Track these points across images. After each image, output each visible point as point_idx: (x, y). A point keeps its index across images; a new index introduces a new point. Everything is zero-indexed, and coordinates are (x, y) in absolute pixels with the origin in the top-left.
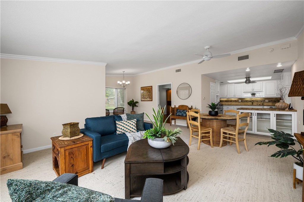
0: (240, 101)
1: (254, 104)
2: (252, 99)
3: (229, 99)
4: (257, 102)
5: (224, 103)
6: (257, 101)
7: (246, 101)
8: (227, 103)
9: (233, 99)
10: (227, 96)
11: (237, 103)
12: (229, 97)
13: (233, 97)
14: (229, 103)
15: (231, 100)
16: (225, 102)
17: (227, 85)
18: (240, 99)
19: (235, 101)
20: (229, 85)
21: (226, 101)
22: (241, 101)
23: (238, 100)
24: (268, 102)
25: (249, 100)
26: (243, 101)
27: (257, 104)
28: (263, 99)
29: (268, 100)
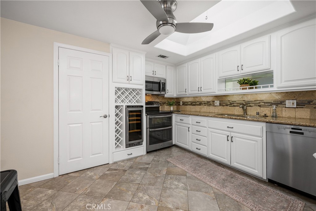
0: (217, 103)
1: (252, 111)
2: (246, 99)
3: (197, 100)
4: (260, 106)
5: (188, 108)
6: (260, 104)
7: (231, 104)
9: (204, 99)
10: (187, 90)
12: (190, 92)
13: (197, 92)
15: (201, 101)
16: (191, 106)
18: (217, 97)
19: (208, 104)
20: (191, 63)
22: (220, 105)
23: (214, 101)
24: (295, 106)
25: (237, 102)
26: (224, 104)
27: (258, 114)
28: (278, 97)
29: (295, 101)
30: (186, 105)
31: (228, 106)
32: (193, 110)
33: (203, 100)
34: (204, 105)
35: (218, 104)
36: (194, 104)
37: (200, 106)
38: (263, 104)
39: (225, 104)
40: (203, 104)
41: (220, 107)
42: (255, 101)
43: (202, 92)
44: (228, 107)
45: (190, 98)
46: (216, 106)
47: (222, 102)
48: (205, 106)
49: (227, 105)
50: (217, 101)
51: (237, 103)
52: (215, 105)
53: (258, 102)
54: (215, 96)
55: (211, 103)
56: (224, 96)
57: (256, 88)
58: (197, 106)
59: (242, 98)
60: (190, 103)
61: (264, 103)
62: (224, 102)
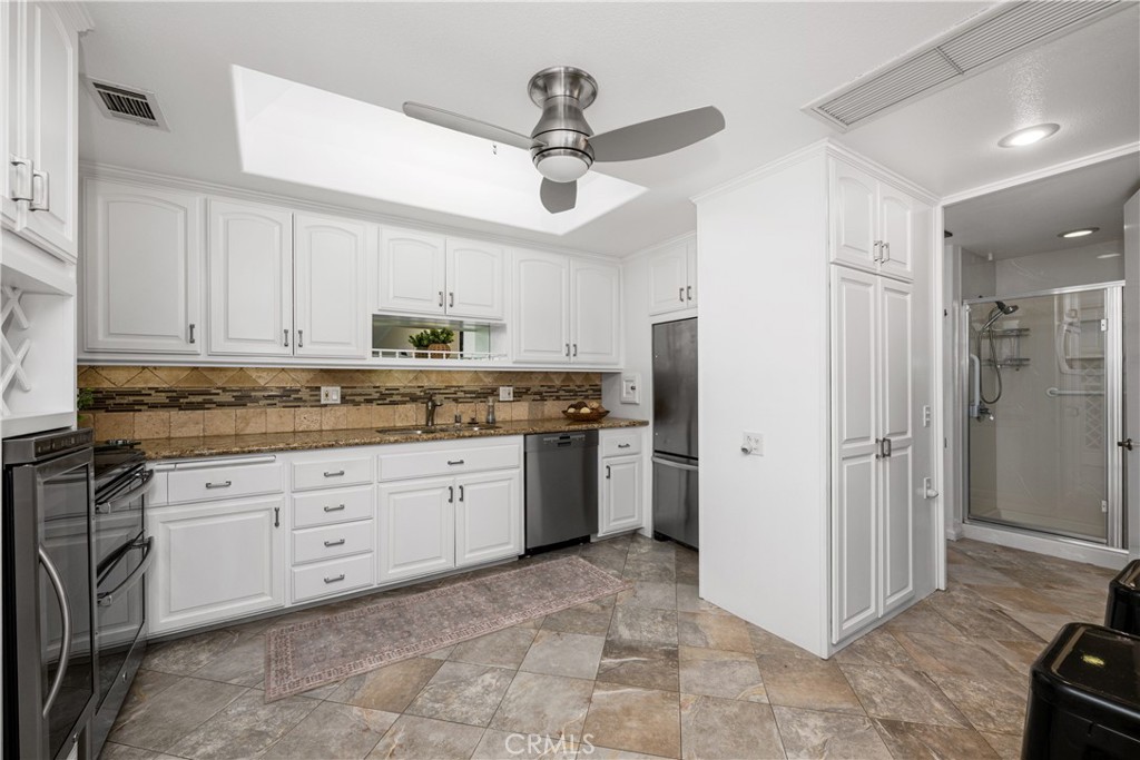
0: (332, 393)
2: (423, 382)
4: (456, 400)
5: (143, 426)
6: (456, 395)
7: (383, 397)
8: (186, 424)
10: (196, 335)
11: (306, 418)
13: (278, 349)
14: (222, 421)
15: (248, 385)
16: (163, 414)
17: (195, 202)
18: (332, 375)
19: (288, 398)
20: (222, 207)
21: (176, 400)
22: (345, 400)
23: (318, 388)
24: (512, 399)
25: (402, 391)
26: (357, 399)
27: (457, 419)
28: (488, 382)
29: (511, 389)
30: (130, 408)
31: (375, 403)
32: (194, 430)
33: (262, 383)
34: (261, 403)
35: (335, 397)
36: (200, 399)
37: (240, 411)
38: (462, 394)
39: (361, 399)
40: (256, 400)
41: (344, 409)
42: (447, 387)
43: (299, 351)
44: (374, 406)
45: (162, 374)
46: (326, 405)
47: (350, 391)
48: (269, 410)
49: (369, 401)
50: (330, 389)
51: (403, 395)
52: (323, 402)
53: (453, 390)
54: (322, 370)
55: (304, 394)
56: (358, 370)
57: (448, 356)
58: (218, 412)
59: (416, 378)
60: (163, 398)
61: (465, 392)
62: (359, 391)
